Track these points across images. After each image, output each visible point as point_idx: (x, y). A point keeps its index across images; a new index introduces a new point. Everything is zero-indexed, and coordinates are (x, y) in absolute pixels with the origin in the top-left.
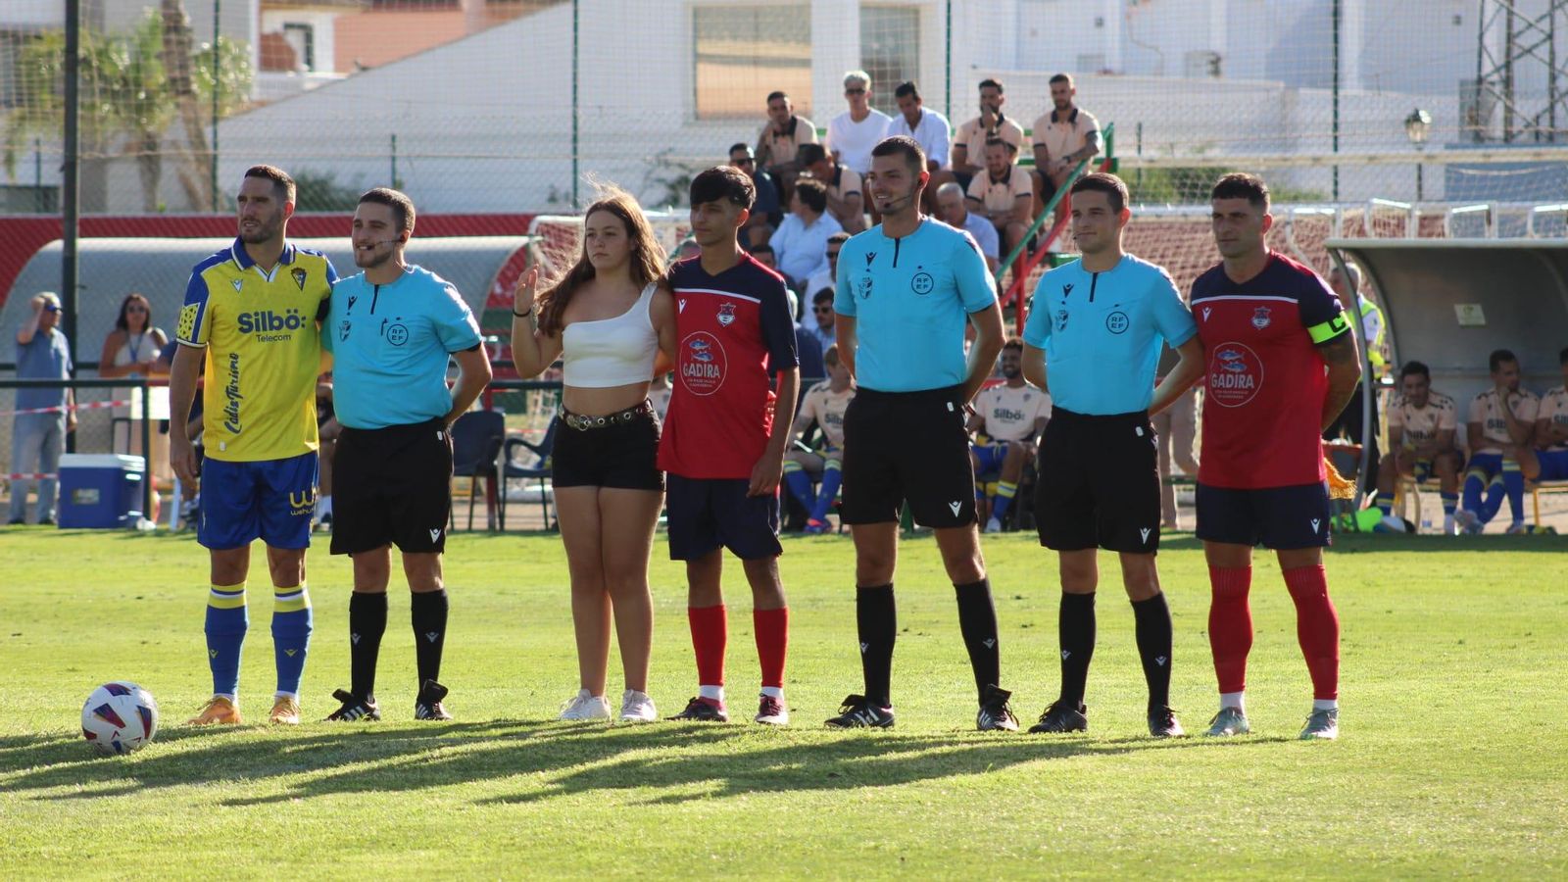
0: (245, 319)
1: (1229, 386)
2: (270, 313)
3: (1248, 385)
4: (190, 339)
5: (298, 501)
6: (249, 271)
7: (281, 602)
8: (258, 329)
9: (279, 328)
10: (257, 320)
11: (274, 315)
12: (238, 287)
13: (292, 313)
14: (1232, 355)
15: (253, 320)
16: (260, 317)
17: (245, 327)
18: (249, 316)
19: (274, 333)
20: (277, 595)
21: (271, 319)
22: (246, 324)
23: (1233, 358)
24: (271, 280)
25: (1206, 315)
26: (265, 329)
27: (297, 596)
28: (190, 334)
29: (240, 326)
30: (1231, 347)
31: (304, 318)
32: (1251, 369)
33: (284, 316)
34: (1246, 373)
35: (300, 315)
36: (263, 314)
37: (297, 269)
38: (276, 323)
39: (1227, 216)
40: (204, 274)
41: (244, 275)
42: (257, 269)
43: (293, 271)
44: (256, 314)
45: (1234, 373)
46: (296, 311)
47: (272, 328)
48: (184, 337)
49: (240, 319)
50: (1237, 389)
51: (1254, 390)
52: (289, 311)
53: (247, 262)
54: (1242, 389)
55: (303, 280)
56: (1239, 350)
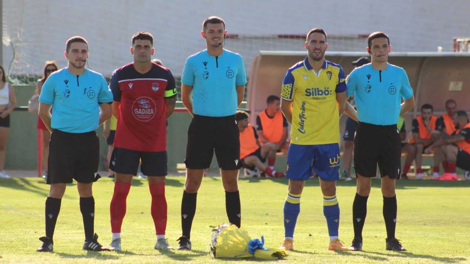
0: (308, 91)
1: (143, 113)
2: (318, 89)
3: (151, 113)
4: (289, 98)
5: (333, 162)
6: (310, 71)
7: (326, 202)
8: (313, 95)
9: (321, 95)
10: (313, 92)
11: (319, 89)
12: (306, 78)
13: (327, 89)
14: (144, 102)
15: (311, 91)
16: (314, 90)
17: (308, 94)
18: (309, 90)
19: (320, 96)
20: (324, 198)
21: (319, 91)
22: (308, 93)
23: (145, 103)
24: (319, 75)
25: (131, 86)
26: (316, 95)
27: (335, 199)
28: (289, 96)
29: (306, 93)
30: (143, 99)
31: (331, 91)
32: (152, 106)
33: (323, 90)
34: (150, 108)
35: (329, 90)
36: (315, 89)
37: (329, 71)
38: (320, 93)
39: (143, 46)
40: (293, 73)
41: (308, 72)
42: (313, 71)
43: (327, 72)
44: (313, 89)
45: (145, 109)
46: (328, 88)
47: (319, 94)
48: (286, 97)
49: (306, 91)
50: (147, 115)
51: (154, 114)
52: (325, 88)
53: (309, 68)
54: (148, 115)
55: (331, 76)
56: (147, 99)
